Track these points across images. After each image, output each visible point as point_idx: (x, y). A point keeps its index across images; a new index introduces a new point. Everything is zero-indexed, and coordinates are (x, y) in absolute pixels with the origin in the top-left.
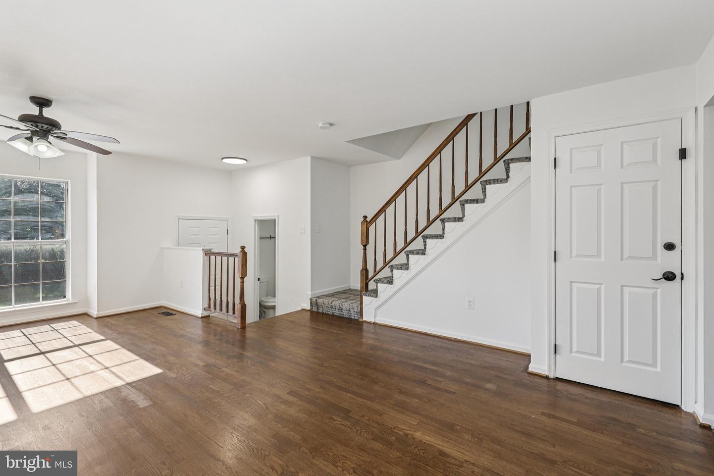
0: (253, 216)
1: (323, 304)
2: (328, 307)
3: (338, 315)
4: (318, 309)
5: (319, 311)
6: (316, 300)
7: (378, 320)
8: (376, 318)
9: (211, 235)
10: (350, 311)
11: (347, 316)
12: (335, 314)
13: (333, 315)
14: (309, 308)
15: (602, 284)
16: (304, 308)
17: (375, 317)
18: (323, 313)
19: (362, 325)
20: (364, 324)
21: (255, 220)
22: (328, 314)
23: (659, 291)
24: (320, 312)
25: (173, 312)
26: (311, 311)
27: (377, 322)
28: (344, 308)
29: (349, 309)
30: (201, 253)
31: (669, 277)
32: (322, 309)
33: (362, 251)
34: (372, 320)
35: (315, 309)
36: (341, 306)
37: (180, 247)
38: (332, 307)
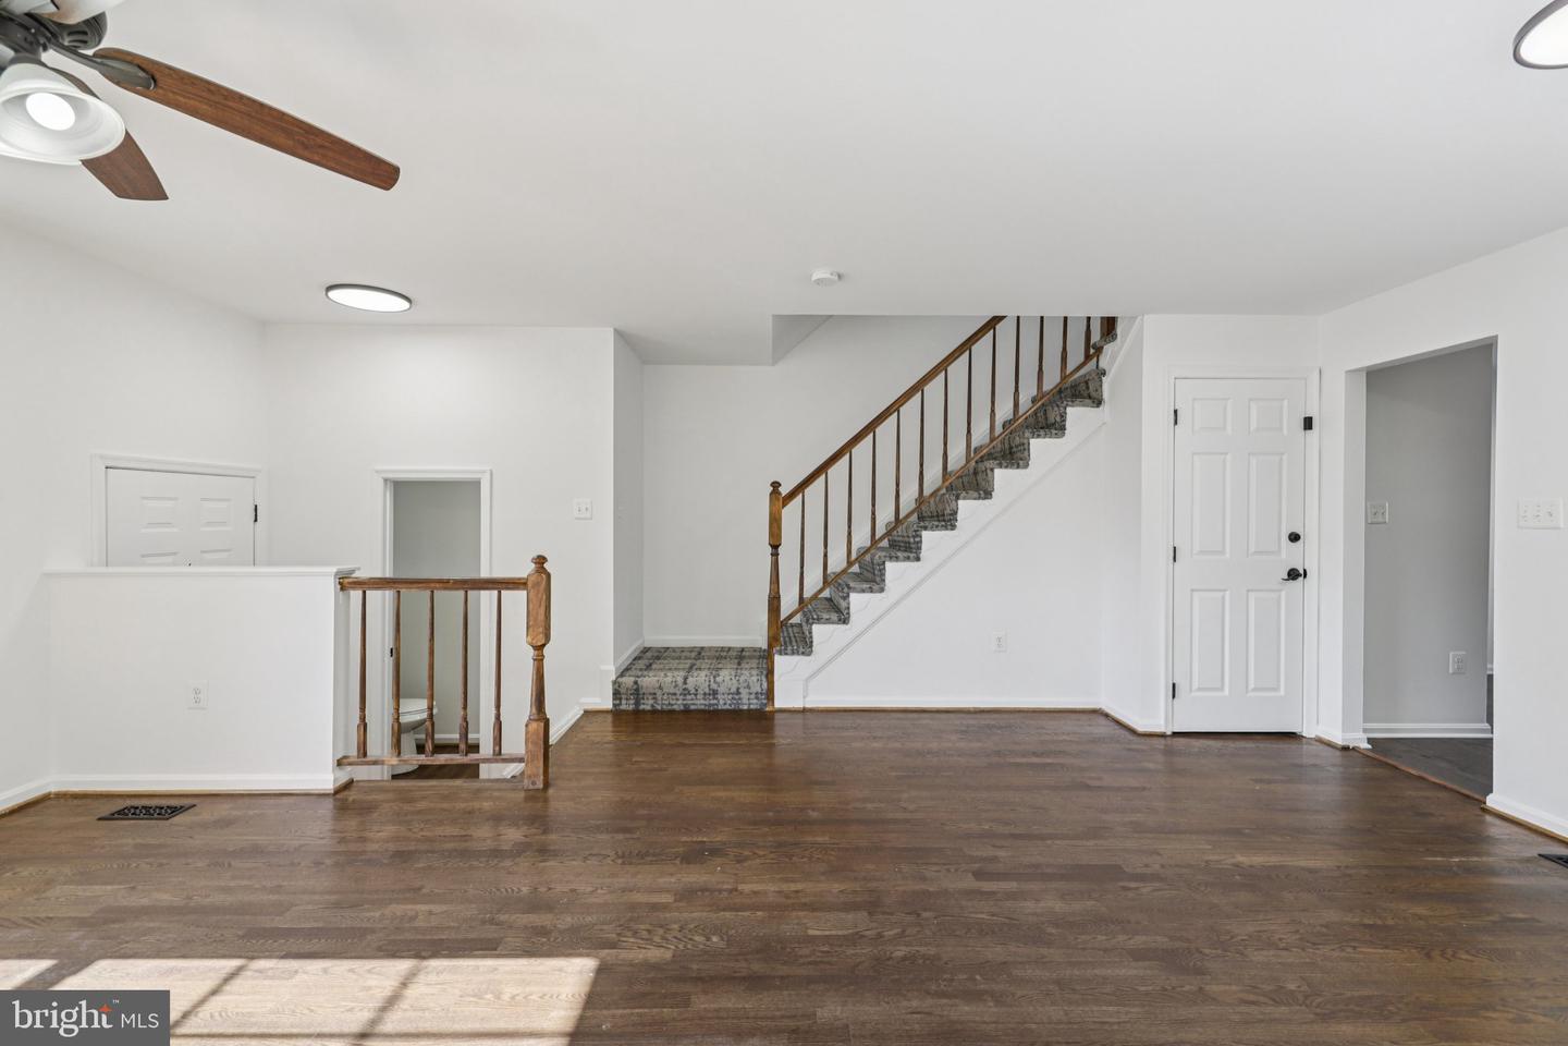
0: (379, 467)
1: (660, 688)
2: (675, 694)
3: (703, 707)
4: (637, 703)
5: (642, 707)
6: (636, 683)
7: (814, 701)
8: (807, 699)
9: (209, 524)
10: (738, 693)
11: (727, 707)
12: (692, 707)
13: (687, 711)
14: (608, 704)
15: (1225, 590)
16: (590, 707)
17: (804, 697)
18: (654, 712)
19: (773, 719)
20: (777, 716)
21: (386, 480)
22: (672, 712)
23: (1283, 593)
24: (644, 711)
25: (186, 802)
26: (616, 713)
27: (808, 706)
28: (722, 689)
29: (738, 689)
30: (331, 585)
31: (1293, 575)
32: (651, 702)
33: (769, 559)
34: (798, 704)
35: (627, 705)
36: (714, 686)
37: (111, 570)
38: (686, 692)
